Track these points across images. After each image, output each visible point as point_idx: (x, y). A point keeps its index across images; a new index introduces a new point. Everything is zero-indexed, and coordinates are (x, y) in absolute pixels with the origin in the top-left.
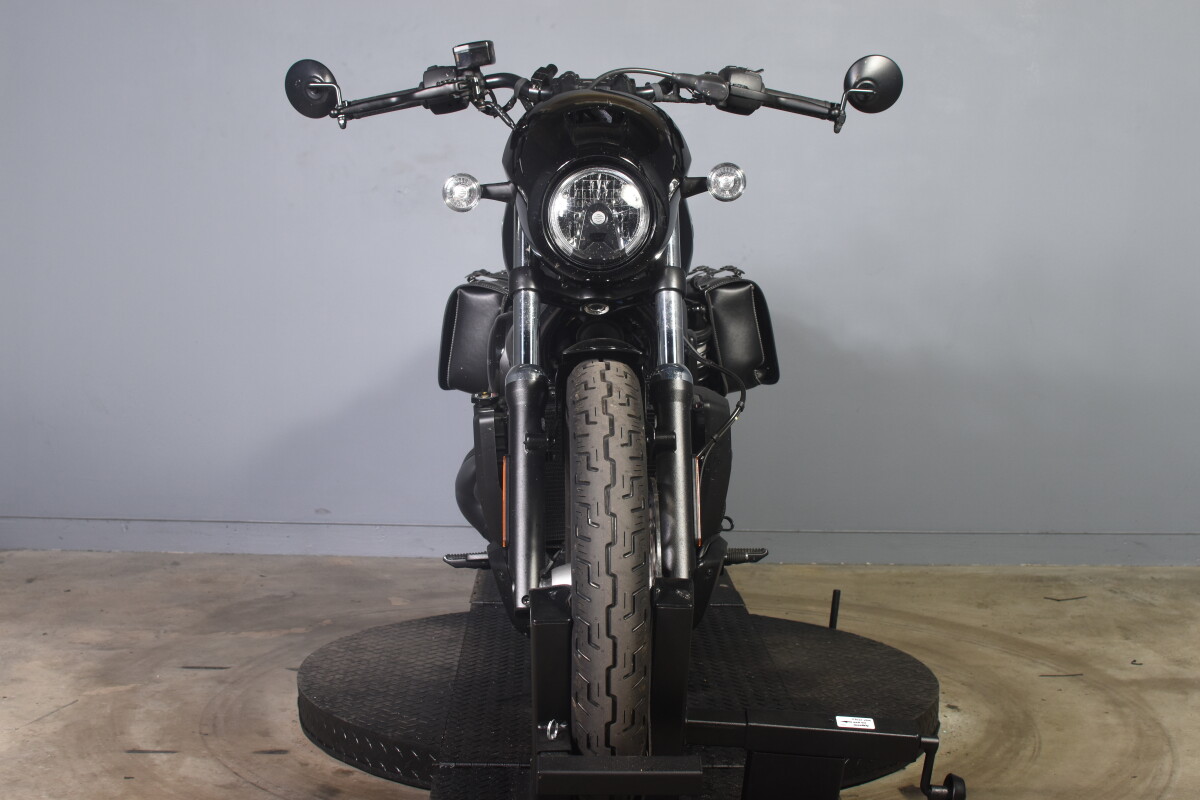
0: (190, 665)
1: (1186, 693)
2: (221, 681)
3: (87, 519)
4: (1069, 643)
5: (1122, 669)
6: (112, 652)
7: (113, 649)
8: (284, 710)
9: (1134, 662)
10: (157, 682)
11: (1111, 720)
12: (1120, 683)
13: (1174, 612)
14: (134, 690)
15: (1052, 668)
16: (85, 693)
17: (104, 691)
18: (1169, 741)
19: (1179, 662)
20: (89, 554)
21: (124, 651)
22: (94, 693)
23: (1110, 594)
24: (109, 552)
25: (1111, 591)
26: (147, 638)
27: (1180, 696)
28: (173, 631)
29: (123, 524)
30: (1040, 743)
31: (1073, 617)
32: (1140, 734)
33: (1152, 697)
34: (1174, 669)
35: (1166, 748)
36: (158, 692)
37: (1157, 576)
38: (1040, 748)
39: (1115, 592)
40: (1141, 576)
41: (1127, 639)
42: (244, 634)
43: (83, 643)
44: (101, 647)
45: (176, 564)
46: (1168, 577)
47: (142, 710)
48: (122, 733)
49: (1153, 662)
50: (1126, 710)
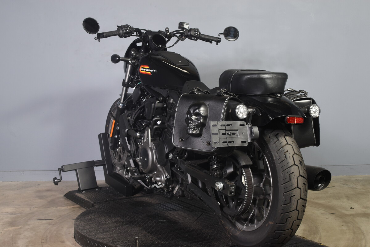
0: (40, 219)
1: (369, 218)
2: (50, 224)
3: (10, 171)
4: (330, 202)
5: (347, 210)
6: (15, 215)
7: (15, 214)
8: (70, 233)
9: (351, 208)
10: (29, 225)
11: (344, 228)
12: (347, 215)
13: (364, 191)
14: (21, 228)
15: (324, 211)
16: (4, 230)
17: (11, 229)
18: (364, 235)
19: (366, 207)
20: (11, 182)
21: (18, 215)
22: (7, 229)
23: (342, 185)
24: (18, 181)
25: (343, 184)
26: (27, 210)
27: (367, 219)
28: (36, 208)
29: (22, 172)
30: (321, 237)
31: (330, 193)
32: (354, 233)
33: (358, 219)
34: (364, 210)
35: (363, 237)
36: (29, 229)
37: (357, 179)
38: (321, 239)
39: (344, 185)
40: (352, 179)
41: (349, 200)
42: (59, 208)
43: (5, 213)
44: (12, 214)
45: (39, 185)
46: (361, 179)
47: (23, 235)
48: (15, 243)
49: (358, 208)
50: (349, 225)
